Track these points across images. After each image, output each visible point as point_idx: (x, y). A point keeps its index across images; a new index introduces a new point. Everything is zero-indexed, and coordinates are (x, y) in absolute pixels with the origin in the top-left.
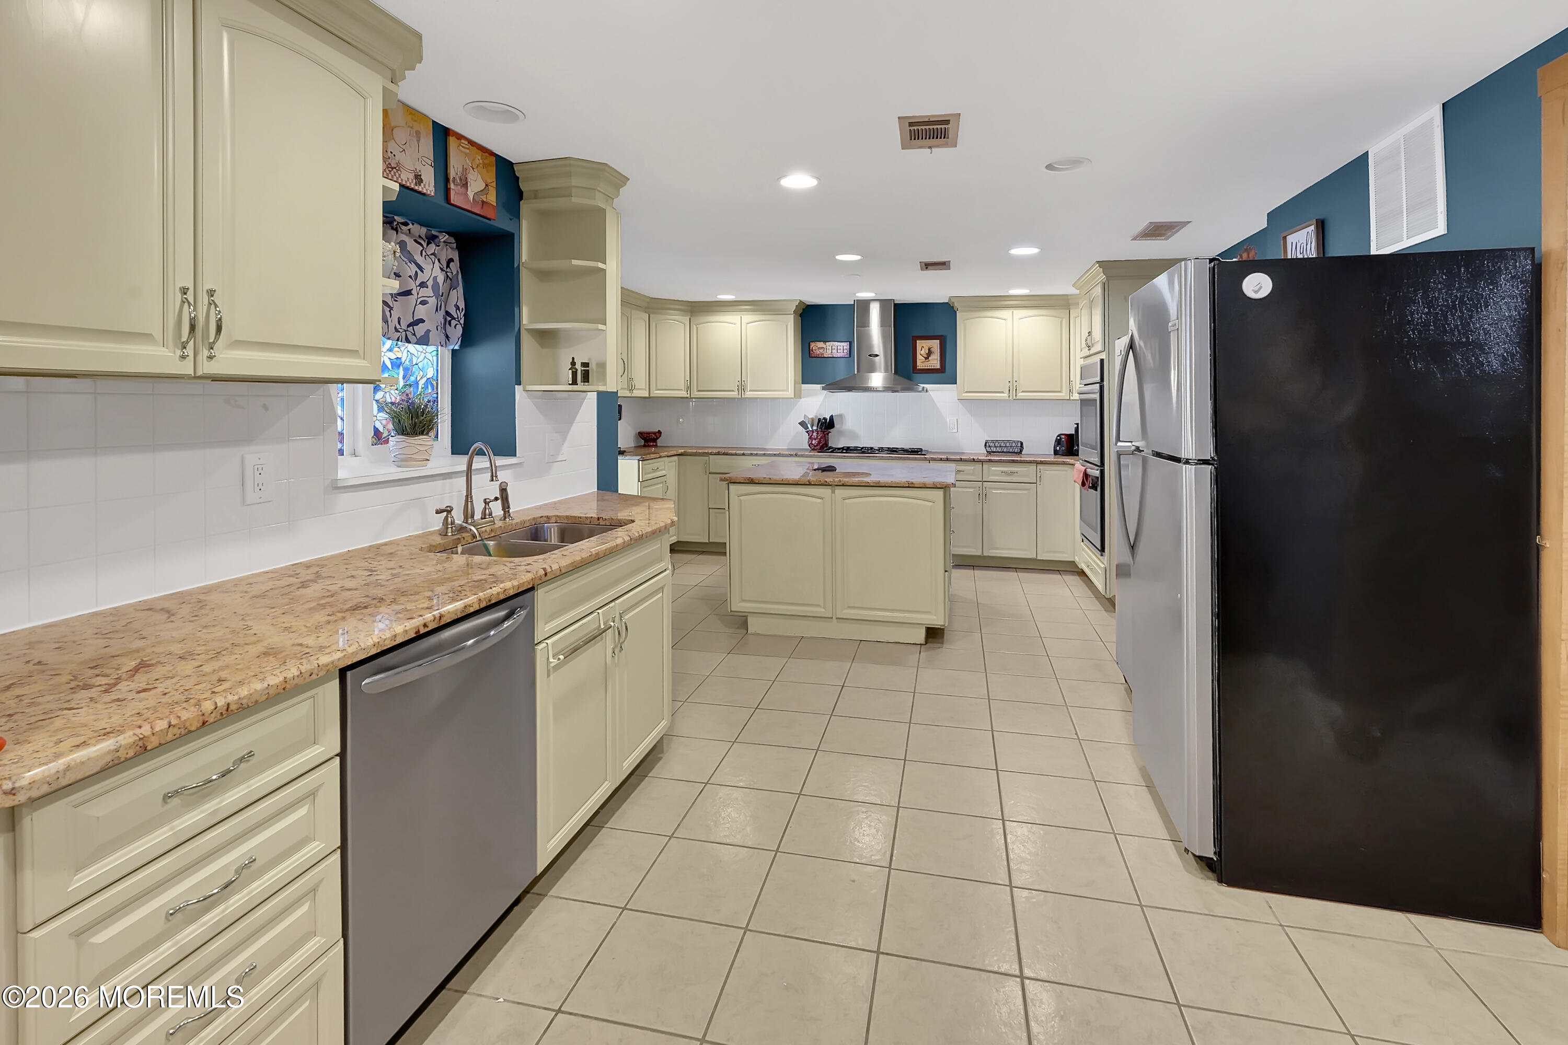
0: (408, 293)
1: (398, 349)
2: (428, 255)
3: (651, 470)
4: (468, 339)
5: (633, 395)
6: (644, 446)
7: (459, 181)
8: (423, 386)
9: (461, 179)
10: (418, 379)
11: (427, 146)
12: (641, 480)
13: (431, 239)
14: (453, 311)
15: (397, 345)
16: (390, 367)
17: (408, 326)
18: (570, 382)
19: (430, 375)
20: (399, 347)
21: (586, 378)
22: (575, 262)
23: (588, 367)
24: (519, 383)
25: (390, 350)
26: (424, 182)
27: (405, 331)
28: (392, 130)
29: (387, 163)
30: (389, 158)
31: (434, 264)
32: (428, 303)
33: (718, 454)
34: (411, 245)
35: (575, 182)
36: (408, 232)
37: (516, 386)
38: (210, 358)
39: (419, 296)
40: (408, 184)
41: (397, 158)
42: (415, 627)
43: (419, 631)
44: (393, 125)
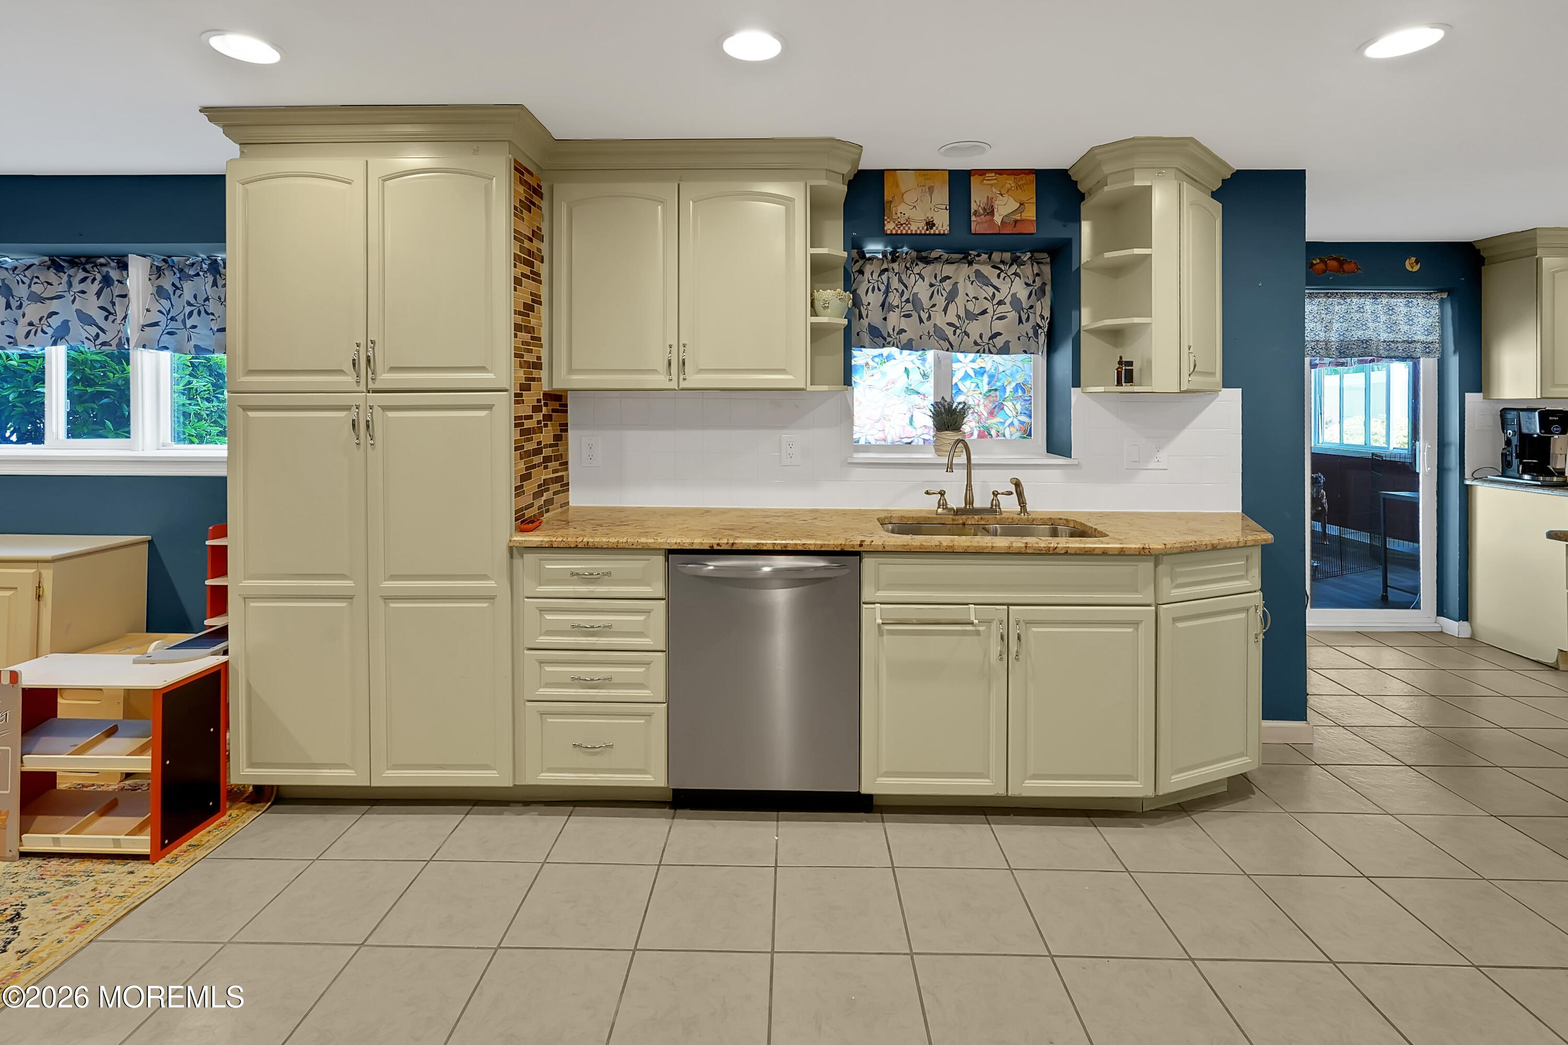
0: (984, 312)
1: (982, 360)
2: (1009, 276)
4: (1052, 347)
7: (982, 212)
8: (1012, 390)
9: (984, 209)
10: (1005, 384)
11: (942, 196)
13: (1015, 260)
14: (1039, 320)
15: (980, 356)
16: (973, 376)
17: (989, 340)
18: (1116, 383)
19: (1020, 381)
20: (983, 359)
21: (1129, 378)
23: (1132, 366)
24: (1076, 383)
25: (973, 361)
26: (937, 225)
27: (988, 344)
28: (903, 195)
29: (896, 222)
30: (899, 218)
31: (1012, 282)
32: (1007, 317)
34: (987, 270)
36: (988, 260)
37: (1072, 389)
38: (684, 379)
39: (995, 314)
40: (918, 232)
41: (907, 216)
42: (710, 544)
43: (713, 547)
44: (903, 191)
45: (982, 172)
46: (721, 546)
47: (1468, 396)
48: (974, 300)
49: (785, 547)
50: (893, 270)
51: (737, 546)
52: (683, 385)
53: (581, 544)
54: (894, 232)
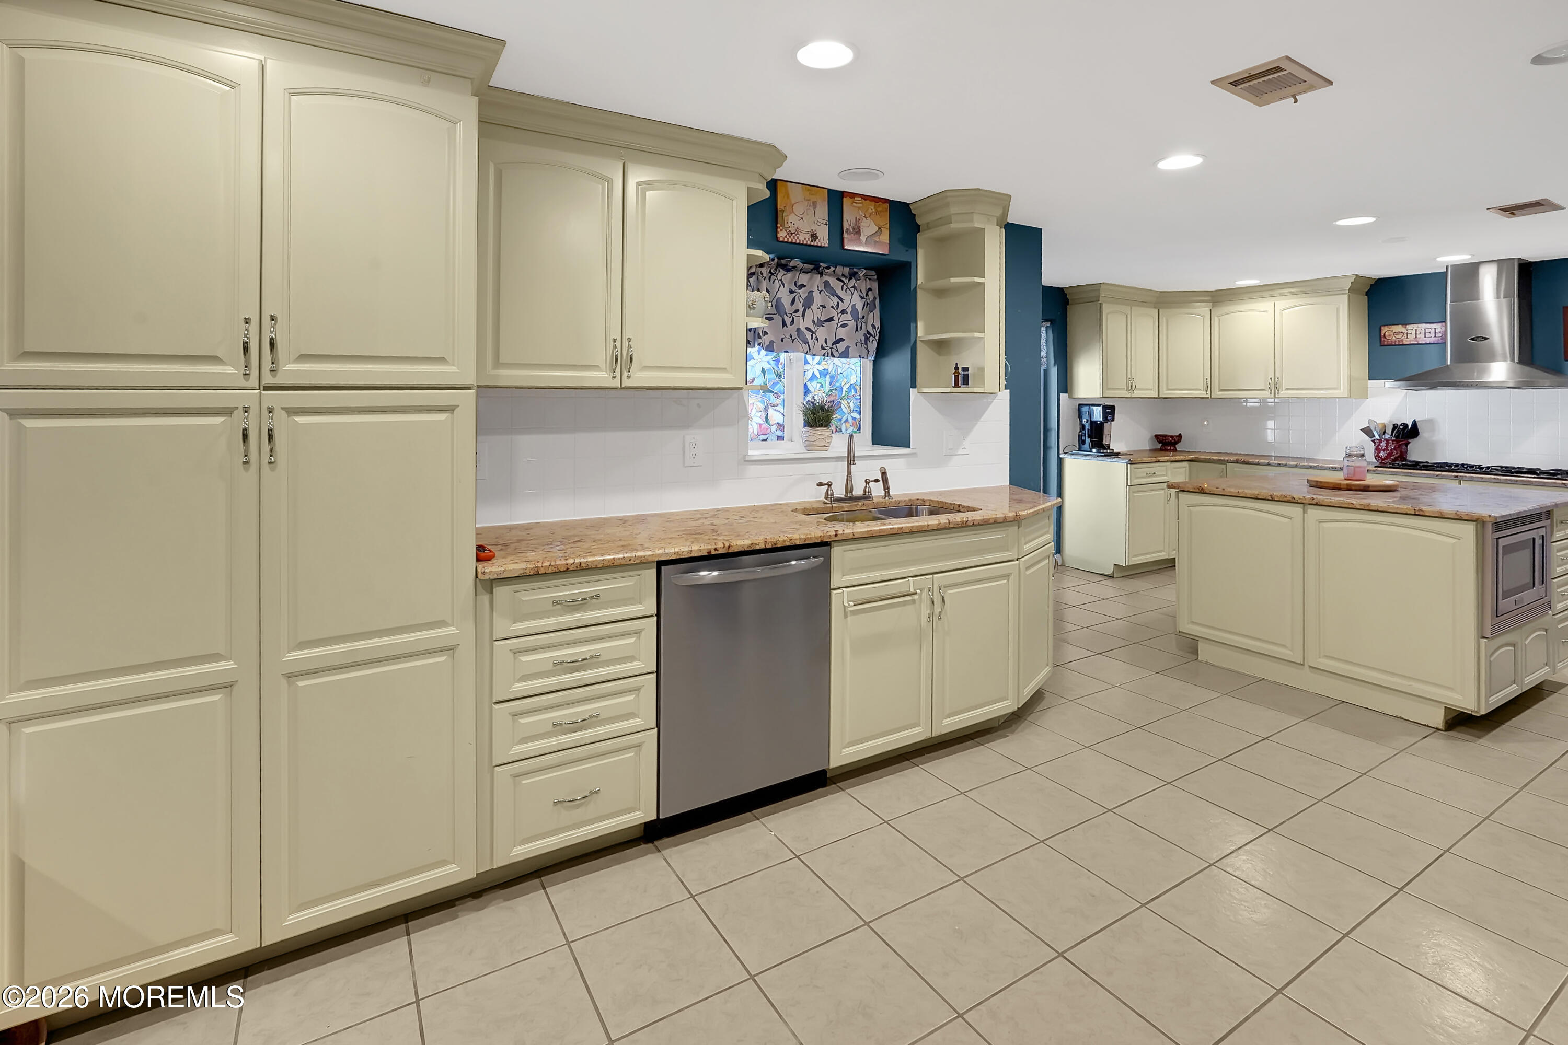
0: (831, 319)
1: (826, 363)
2: (849, 289)
3: (1145, 475)
4: (881, 353)
5: (1133, 396)
6: (1161, 450)
7: (852, 231)
8: (847, 390)
9: (854, 229)
10: (843, 384)
11: (823, 211)
12: (1129, 485)
13: (853, 275)
14: (871, 330)
15: (824, 359)
16: (819, 377)
17: (833, 344)
18: (953, 385)
19: (853, 381)
20: (826, 361)
21: (966, 382)
22: (953, 280)
23: (968, 371)
24: (914, 385)
25: (819, 363)
26: (819, 238)
27: (831, 348)
28: (793, 206)
29: (788, 231)
30: (789, 227)
31: (852, 294)
32: (848, 325)
33: (1237, 462)
34: (833, 282)
35: (953, 210)
36: (833, 273)
37: (911, 389)
38: (629, 377)
39: (840, 321)
40: (805, 243)
41: (796, 226)
42: (708, 549)
43: (710, 552)
44: (793, 202)
45: (853, 195)
46: (718, 551)
47: (1061, 395)
48: (821, 308)
49: (775, 544)
50: (762, 274)
51: (733, 549)
52: (627, 383)
53: (572, 566)
54: (786, 240)
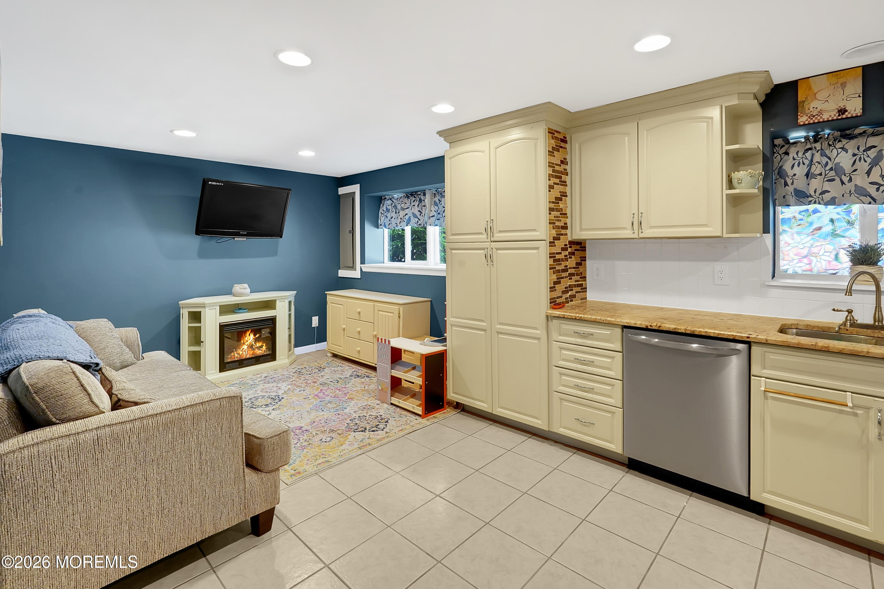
11: (855, 87)
26: (849, 111)
28: (815, 94)
29: (809, 115)
30: (811, 112)
38: (642, 232)
40: (830, 119)
41: (819, 109)
42: (646, 325)
43: (647, 327)
44: (815, 91)
46: (652, 327)
49: (693, 332)
50: (816, 148)
51: (662, 328)
52: (641, 235)
53: (578, 318)
54: (807, 122)
